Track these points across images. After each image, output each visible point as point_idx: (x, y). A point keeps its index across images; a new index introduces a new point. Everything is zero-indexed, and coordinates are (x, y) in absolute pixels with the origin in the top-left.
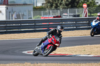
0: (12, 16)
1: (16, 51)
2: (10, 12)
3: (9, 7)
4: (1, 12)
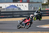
0: (31, 8)
2: (30, 6)
3: (30, 4)
4: (26, 6)
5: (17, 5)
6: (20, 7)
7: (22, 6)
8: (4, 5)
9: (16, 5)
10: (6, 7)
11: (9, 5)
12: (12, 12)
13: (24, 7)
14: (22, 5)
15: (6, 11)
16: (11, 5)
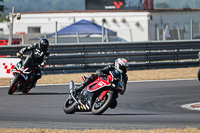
0: (161, 33)
1: (168, 105)
4: (138, 25)
5: (104, 21)
6: (113, 27)
7: (122, 24)
8: (49, 19)
9: (99, 22)
10: (59, 29)
11: (70, 18)
12: (83, 48)
13: (132, 27)
14: (124, 21)
15: (56, 44)
16: (77, 20)
